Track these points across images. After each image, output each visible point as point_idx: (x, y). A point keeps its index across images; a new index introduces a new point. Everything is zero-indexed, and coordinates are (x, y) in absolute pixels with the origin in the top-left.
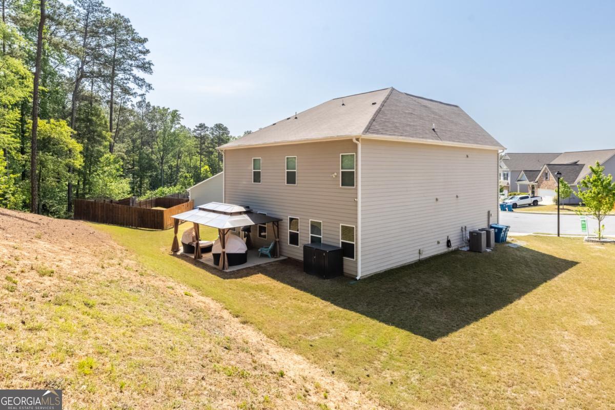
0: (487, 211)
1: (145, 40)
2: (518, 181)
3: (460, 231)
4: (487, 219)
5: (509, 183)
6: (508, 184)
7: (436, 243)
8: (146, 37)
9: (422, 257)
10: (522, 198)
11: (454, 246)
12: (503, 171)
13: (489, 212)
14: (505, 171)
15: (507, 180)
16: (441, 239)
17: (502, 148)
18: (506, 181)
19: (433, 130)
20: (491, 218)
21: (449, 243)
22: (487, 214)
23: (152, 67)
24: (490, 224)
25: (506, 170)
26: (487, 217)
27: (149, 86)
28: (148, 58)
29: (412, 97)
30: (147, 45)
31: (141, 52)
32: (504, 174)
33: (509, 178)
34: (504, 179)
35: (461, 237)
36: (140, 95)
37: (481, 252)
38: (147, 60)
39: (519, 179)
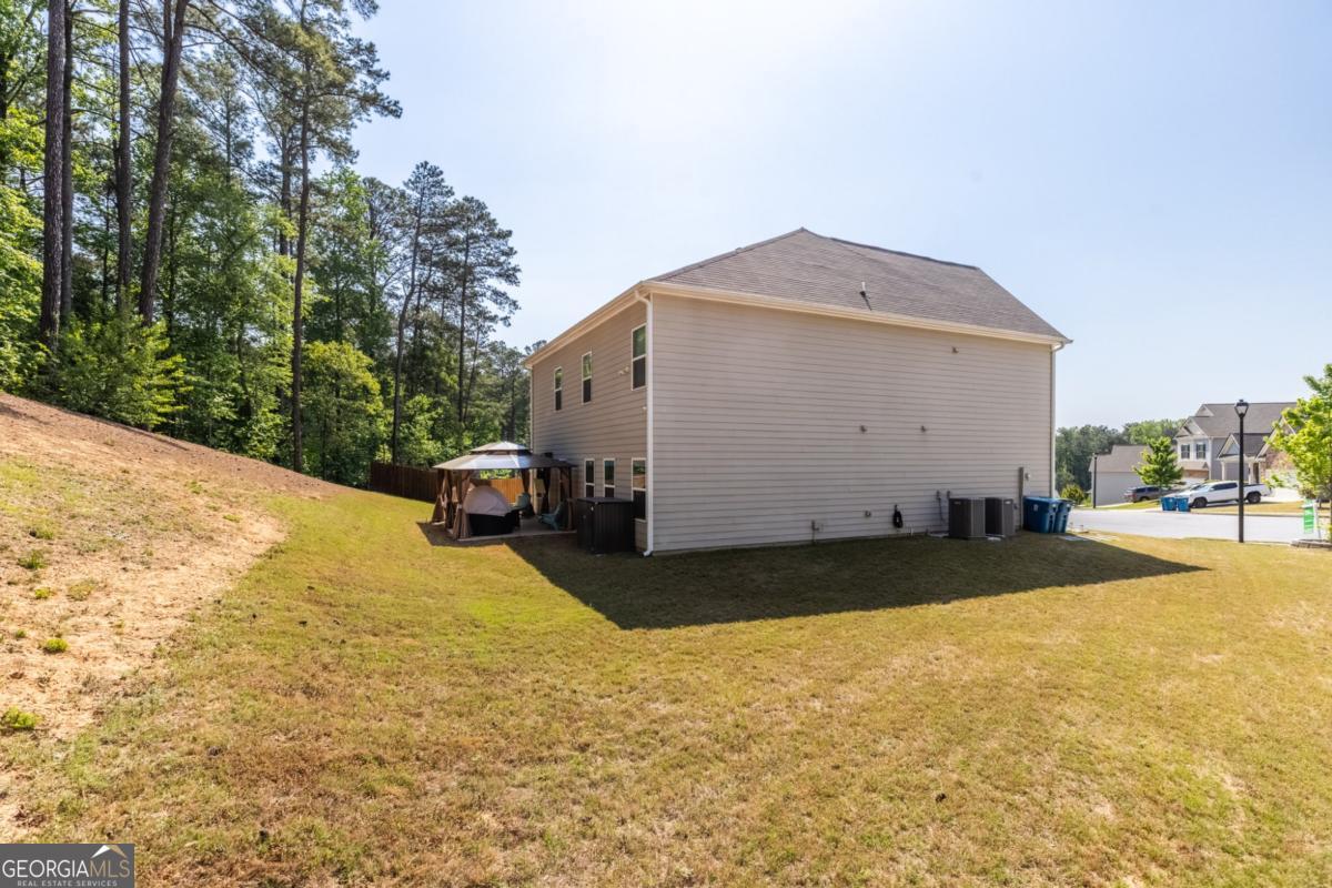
0: (1016, 468)
1: (509, 233)
2: (1221, 457)
3: (934, 499)
4: (1016, 485)
5: (1209, 464)
6: (1206, 465)
7: (862, 514)
8: (508, 229)
9: (818, 537)
10: (1217, 488)
11: (911, 526)
12: (1196, 440)
13: (1021, 470)
14: (1200, 440)
15: (1204, 456)
16: (875, 507)
17: (1061, 339)
18: (1202, 460)
19: (863, 294)
20: (1026, 484)
21: (897, 519)
22: (1016, 473)
23: (518, 274)
24: (1025, 493)
25: (1202, 437)
26: (1016, 479)
27: (514, 303)
28: (514, 261)
29: (849, 247)
30: (512, 242)
31: (504, 253)
32: (1198, 448)
33: (1209, 455)
34: (1198, 456)
35: (937, 511)
36: (501, 319)
37: (966, 539)
38: (512, 265)
39: (1224, 451)
